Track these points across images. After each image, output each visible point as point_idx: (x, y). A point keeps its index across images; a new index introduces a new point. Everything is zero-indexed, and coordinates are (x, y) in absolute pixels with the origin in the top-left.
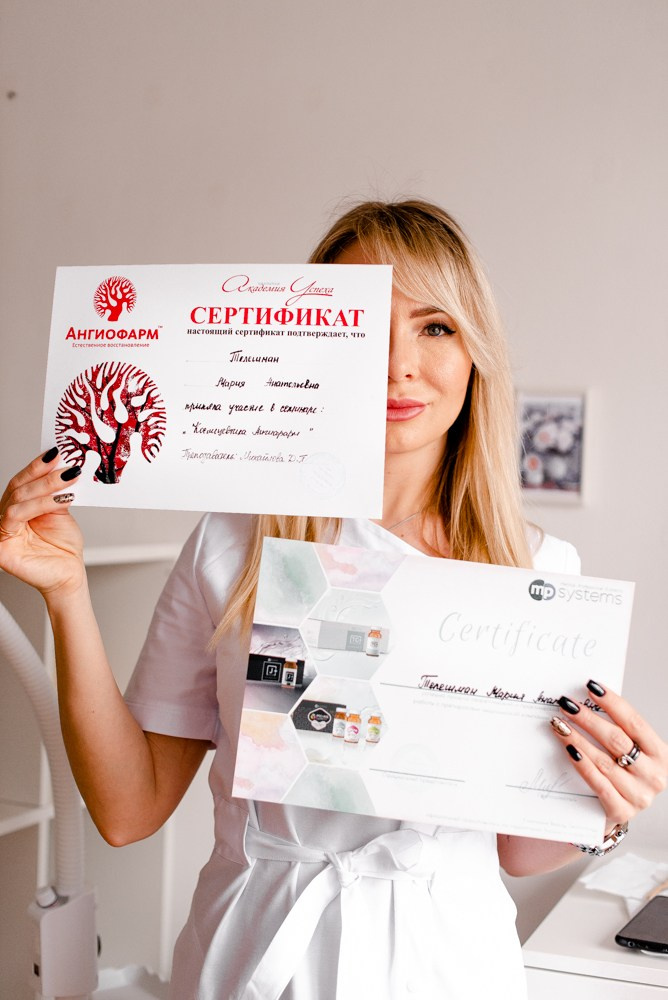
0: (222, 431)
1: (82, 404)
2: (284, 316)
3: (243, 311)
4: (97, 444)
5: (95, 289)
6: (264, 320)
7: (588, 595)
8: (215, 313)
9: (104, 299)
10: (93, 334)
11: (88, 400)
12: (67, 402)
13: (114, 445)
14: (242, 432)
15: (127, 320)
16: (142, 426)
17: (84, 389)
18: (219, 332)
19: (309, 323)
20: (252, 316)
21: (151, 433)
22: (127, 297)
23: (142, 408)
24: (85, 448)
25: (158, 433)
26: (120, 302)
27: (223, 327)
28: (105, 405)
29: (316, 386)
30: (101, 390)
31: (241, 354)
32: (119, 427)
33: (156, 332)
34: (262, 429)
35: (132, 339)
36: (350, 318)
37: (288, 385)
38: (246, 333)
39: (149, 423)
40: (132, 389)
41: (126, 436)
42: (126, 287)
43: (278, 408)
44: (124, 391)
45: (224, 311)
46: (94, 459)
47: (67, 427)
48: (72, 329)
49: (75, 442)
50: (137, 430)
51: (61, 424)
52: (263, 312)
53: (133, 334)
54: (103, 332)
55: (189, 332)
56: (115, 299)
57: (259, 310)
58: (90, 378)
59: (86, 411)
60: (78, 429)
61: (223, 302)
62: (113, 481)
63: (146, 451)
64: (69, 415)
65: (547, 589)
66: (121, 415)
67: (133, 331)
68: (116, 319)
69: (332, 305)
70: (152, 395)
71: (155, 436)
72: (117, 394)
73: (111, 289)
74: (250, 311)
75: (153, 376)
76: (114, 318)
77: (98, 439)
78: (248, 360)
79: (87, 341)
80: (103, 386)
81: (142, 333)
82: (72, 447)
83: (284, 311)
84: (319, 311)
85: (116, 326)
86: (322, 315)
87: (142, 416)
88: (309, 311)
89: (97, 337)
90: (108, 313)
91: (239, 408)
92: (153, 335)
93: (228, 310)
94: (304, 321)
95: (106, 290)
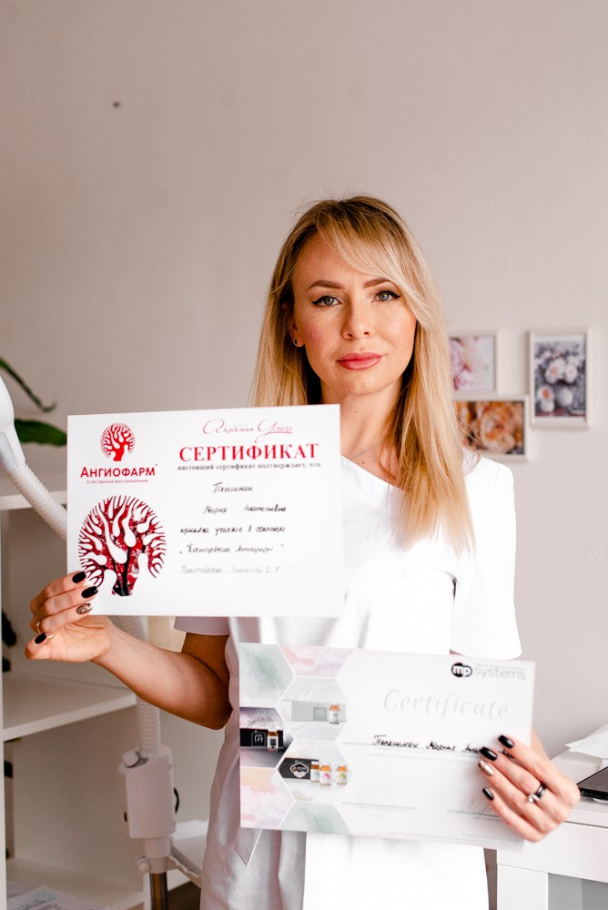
0: (211, 550)
1: (99, 531)
2: (254, 452)
3: (221, 449)
4: (112, 564)
5: (101, 434)
6: (238, 456)
7: (499, 673)
8: (198, 452)
9: (109, 442)
10: (103, 473)
11: (103, 528)
12: (86, 530)
13: (126, 565)
14: (227, 550)
15: (129, 460)
16: (147, 549)
17: (99, 519)
18: (203, 468)
19: (274, 457)
20: (229, 453)
21: (155, 553)
22: (127, 440)
23: (146, 533)
24: (103, 568)
25: (160, 554)
26: (122, 445)
27: (206, 463)
28: (117, 532)
29: (283, 510)
30: (113, 520)
31: (222, 486)
32: (129, 550)
33: (153, 470)
34: (243, 547)
35: (134, 476)
36: (307, 451)
37: (261, 509)
38: (224, 468)
39: (153, 546)
40: (137, 518)
41: (135, 558)
42: (126, 432)
43: (254, 529)
44: (131, 520)
45: (206, 450)
46: (111, 577)
47: (88, 551)
48: (85, 468)
49: (95, 564)
50: (143, 552)
51: (83, 549)
52: (237, 449)
53: (134, 472)
54: (110, 470)
55: (179, 468)
56: (118, 444)
57: (234, 448)
58: (103, 510)
59: (102, 537)
60: (97, 553)
61: (204, 442)
62: (127, 594)
63: (152, 568)
64: (89, 541)
65: (466, 669)
66: (130, 540)
67: (134, 470)
68: (120, 460)
69: (292, 441)
70: (153, 523)
71: (158, 556)
72: (125, 522)
73: (113, 433)
74: (226, 449)
75: (152, 507)
76: (118, 458)
77: (113, 560)
78: (227, 490)
79: (98, 478)
80: (114, 516)
81: (142, 470)
82: (93, 568)
83: (254, 448)
84: (282, 447)
85: (121, 465)
86: (285, 449)
87: (146, 540)
88: (274, 448)
89: (106, 475)
90: (113, 454)
91: (223, 530)
92: (151, 472)
93: (209, 449)
94: (271, 455)
95: (110, 435)
